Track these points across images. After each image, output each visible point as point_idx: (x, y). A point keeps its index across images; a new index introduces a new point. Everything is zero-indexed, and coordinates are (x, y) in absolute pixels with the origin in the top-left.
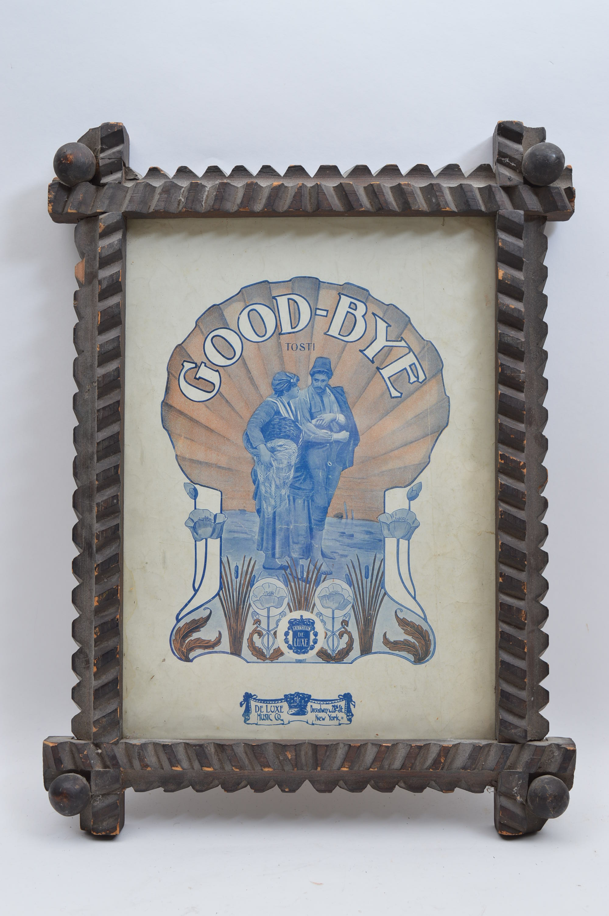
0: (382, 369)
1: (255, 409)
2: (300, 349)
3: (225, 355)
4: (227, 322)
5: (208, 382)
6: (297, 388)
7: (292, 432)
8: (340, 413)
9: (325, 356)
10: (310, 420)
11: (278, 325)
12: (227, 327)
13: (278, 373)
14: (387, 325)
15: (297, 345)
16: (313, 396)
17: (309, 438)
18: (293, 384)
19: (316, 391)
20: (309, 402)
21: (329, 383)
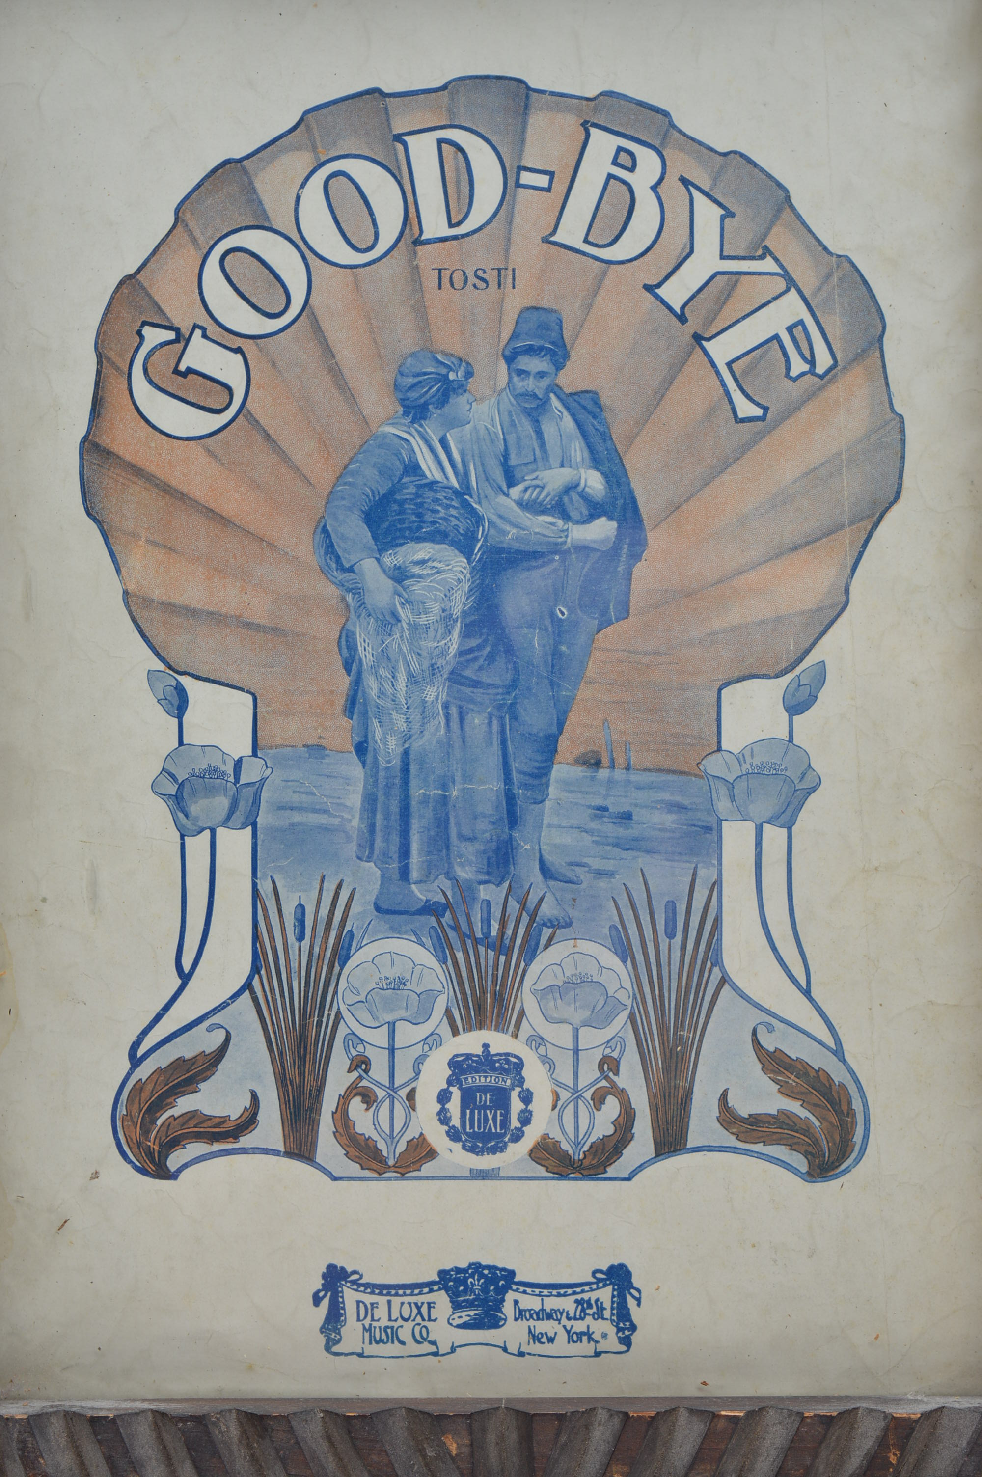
0: (709, 339)
1: (346, 460)
2: (475, 286)
3: (259, 305)
4: (264, 210)
5: (212, 383)
6: (466, 395)
7: (454, 522)
8: (590, 468)
9: (545, 304)
10: (505, 488)
11: (411, 215)
12: (266, 225)
13: (413, 355)
14: (723, 212)
15: (464, 273)
16: (513, 421)
17: (502, 538)
18: (456, 387)
19: (523, 404)
20: (502, 437)
21: (557, 382)
